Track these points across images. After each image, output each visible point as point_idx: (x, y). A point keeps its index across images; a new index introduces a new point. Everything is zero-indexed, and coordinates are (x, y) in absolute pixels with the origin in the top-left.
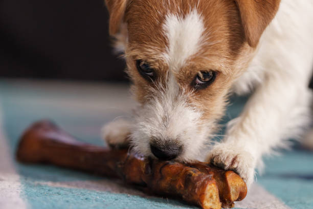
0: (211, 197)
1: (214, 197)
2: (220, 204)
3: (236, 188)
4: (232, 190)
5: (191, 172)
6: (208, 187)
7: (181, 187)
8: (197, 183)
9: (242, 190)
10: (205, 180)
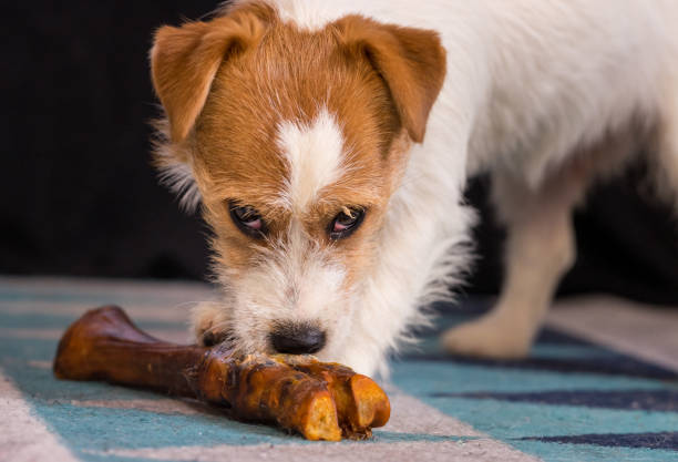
0: (322, 419)
1: (328, 420)
2: (339, 431)
3: (369, 404)
4: (362, 407)
5: (292, 378)
6: (316, 403)
7: (273, 403)
8: (299, 395)
9: (379, 407)
10: (310, 391)
